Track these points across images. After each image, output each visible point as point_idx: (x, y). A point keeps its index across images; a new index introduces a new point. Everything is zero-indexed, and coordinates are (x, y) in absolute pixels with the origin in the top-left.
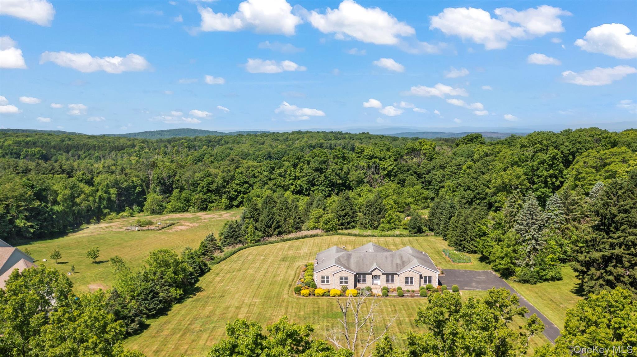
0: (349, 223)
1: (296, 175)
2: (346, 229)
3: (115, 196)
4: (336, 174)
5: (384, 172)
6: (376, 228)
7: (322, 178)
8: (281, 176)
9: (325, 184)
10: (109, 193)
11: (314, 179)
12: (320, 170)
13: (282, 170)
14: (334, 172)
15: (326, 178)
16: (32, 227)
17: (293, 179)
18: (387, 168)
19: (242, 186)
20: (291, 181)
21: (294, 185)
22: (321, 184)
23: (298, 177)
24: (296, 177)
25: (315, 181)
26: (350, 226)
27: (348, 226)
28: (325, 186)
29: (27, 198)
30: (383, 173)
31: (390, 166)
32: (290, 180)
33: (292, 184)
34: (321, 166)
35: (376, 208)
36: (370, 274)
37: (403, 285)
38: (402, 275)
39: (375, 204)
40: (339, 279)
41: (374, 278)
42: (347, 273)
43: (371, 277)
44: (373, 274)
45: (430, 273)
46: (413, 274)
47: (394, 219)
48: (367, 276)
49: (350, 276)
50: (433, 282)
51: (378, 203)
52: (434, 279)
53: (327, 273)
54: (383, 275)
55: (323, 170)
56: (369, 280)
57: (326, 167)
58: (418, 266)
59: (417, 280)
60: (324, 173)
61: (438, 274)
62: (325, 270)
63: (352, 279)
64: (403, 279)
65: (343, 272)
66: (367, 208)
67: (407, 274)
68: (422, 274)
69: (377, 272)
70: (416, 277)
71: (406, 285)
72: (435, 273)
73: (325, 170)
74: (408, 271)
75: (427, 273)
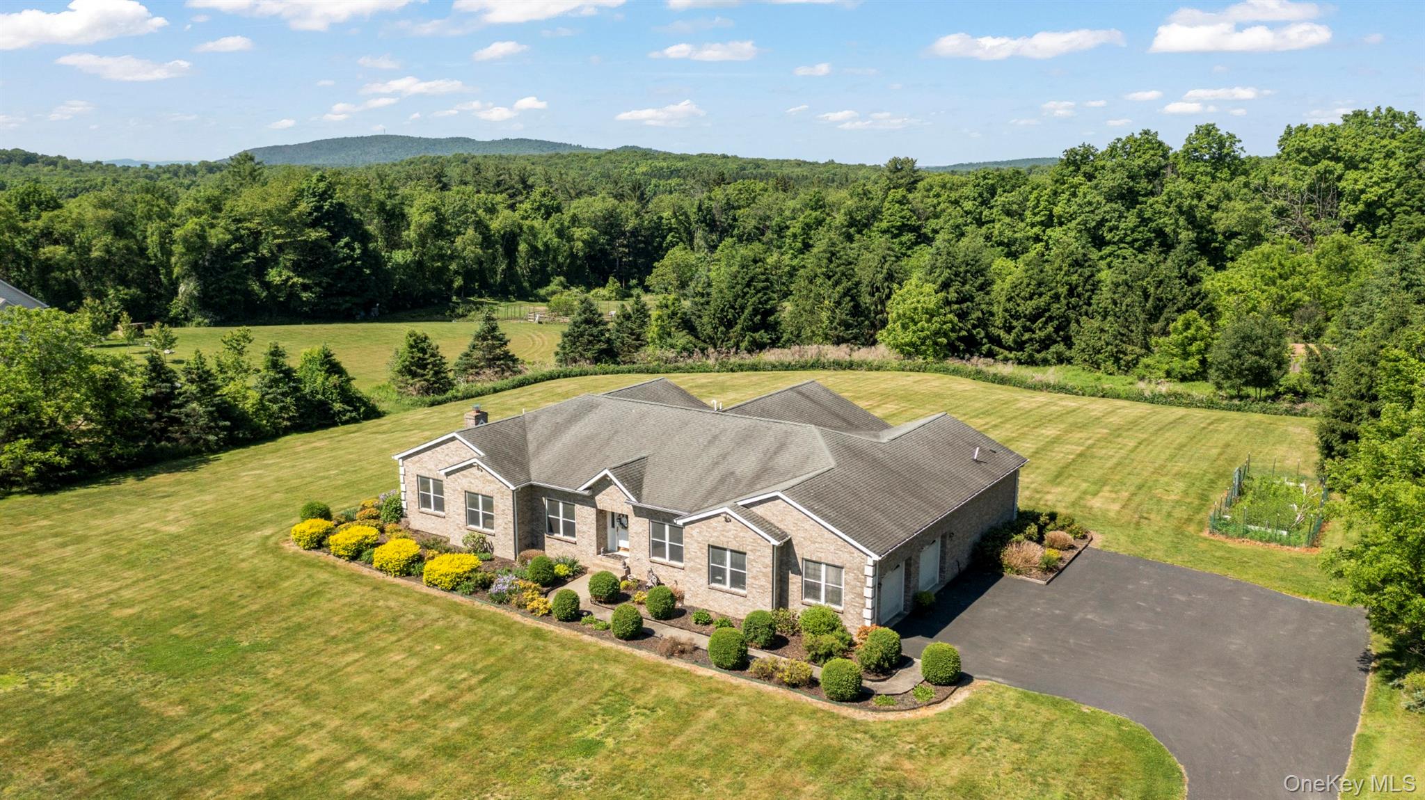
0: (1045, 344)
1: (1051, 211)
2: (1031, 362)
3: (581, 244)
4: (1180, 208)
5: (1352, 207)
6: (1129, 367)
7: (1131, 219)
8: (1008, 213)
9: (1136, 240)
10: (570, 239)
11: (1101, 223)
12: (1129, 197)
13: (1014, 196)
14: (1174, 204)
15: (1144, 221)
16: (305, 288)
17: (1042, 223)
18: (1362, 192)
19: (895, 236)
20: (1036, 229)
21: (1041, 240)
22: (1121, 240)
23: (1060, 217)
24: (1051, 216)
25: (1105, 229)
26: (1049, 354)
27: (1038, 356)
28: (1137, 245)
29: (293, 220)
30: (1348, 210)
31: (1377, 184)
32: (1033, 225)
33: (1037, 239)
34: (1131, 184)
35: (1146, 296)
36: (588, 501)
37: (702, 585)
38: (695, 533)
39: (1143, 279)
40: (463, 500)
41: (617, 524)
42: (489, 482)
43: (594, 516)
44: (600, 506)
45: (832, 548)
46: (742, 534)
47: (1201, 340)
48: (577, 507)
49: (499, 495)
50: (847, 598)
51: (1154, 276)
52: (854, 587)
53: (433, 467)
54: (638, 519)
55: (1140, 199)
56: (585, 528)
57: (1149, 188)
58: (776, 498)
59: (764, 570)
60: (1138, 206)
61: (870, 562)
62: (429, 453)
63: (507, 511)
64: (699, 554)
65: (474, 470)
66: (1114, 293)
67: (714, 529)
68: (794, 542)
69: (615, 498)
70: (759, 554)
71: (714, 585)
72: (856, 555)
73: (1145, 199)
74: (718, 515)
75: (817, 545)
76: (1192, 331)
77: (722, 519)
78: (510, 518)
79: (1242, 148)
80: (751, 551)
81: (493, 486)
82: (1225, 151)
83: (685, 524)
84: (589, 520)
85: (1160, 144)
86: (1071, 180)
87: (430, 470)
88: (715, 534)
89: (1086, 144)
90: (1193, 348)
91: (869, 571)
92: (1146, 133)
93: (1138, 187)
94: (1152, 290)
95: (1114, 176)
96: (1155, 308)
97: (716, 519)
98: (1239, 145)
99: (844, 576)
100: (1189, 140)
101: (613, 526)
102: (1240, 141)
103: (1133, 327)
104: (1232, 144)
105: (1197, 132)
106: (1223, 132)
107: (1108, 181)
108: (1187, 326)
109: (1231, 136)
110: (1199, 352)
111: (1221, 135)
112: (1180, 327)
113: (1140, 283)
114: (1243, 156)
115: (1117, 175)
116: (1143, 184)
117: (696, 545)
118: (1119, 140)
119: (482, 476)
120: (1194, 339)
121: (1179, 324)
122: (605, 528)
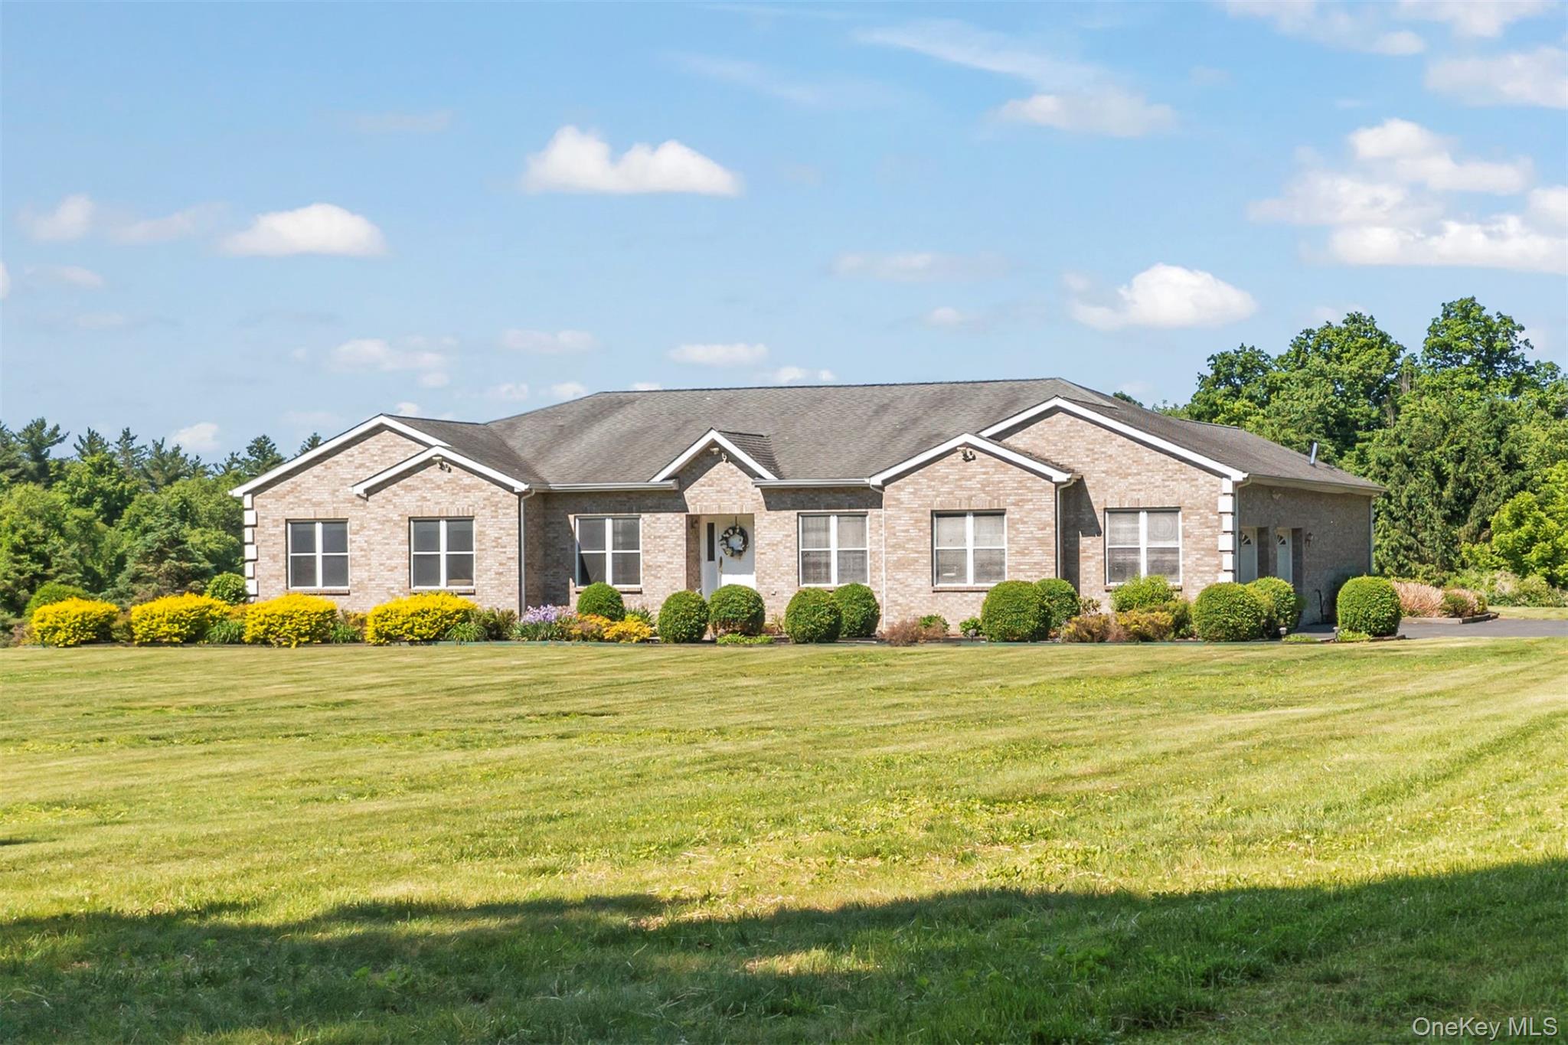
34: (1342, 406)
35: (1441, 479)
36: (668, 500)
37: (919, 590)
38: (904, 496)
39: (1432, 448)
40: (404, 536)
41: (719, 551)
42: (467, 489)
43: (682, 532)
44: (692, 510)
45: (1158, 479)
46: (996, 478)
47: (1546, 540)
48: (645, 519)
49: (487, 512)
50: (1188, 562)
51: (1452, 443)
52: (1200, 539)
53: (326, 497)
54: (774, 515)
55: (1360, 434)
56: (662, 558)
57: (1374, 414)
58: (1055, 410)
59: (1039, 534)
60: (1358, 445)
61: (1227, 486)
62: (317, 469)
63: (505, 539)
64: (914, 533)
65: (433, 472)
66: (1385, 478)
67: (944, 480)
68: (1088, 483)
69: (726, 486)
70: (1029, 506)
71: (940, 585)
72: (1201, 481)
73: (1368, 435)
74: (953, 451)
75: (1131, 479)
76: (1528, 526)
77: (958, 457)
78: (513, 550)
79: (1526, 342)
80: (1015, 504)
81: (475, 496)
82: (1498, 345)
83: (886, 482)
84: (670, 542)
85: (1384, 338)
86: (1229, 405)
87: (318, 504)
88: (945, 489)
89: (1248, 347)
90: (1533, 556)
91: (1227, 504)
92: (1354, 320)
93: (1354, 413)
94: (1449, 468)
95: (1309, 392)
96: (1459, 498)
97: (946, 460)
98: (1521, 336)
99: (1180, 524)
100: (1433, 330)
101: (711, 557)
102: (1522, 329)
103: (1424, 535)
104: (1509, 334)
105: (1446, 316)
106: (1490, 311)
107: (1303, 401)
108: (1518, 520)
109: (1506, 320)
110: (1543, 562)
111: (1488, 318)
112: (1508, 523)
113: (1427, 455)
114: (1531, 359)
115: (1315, 390)
116: (1363, 408)
117: (907, 516)
118: (1309, 332)
119: (450, 481)
120: (1532, 540)
121: (1504, 515)
122: (698, 560)
